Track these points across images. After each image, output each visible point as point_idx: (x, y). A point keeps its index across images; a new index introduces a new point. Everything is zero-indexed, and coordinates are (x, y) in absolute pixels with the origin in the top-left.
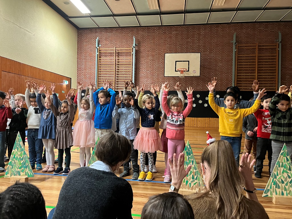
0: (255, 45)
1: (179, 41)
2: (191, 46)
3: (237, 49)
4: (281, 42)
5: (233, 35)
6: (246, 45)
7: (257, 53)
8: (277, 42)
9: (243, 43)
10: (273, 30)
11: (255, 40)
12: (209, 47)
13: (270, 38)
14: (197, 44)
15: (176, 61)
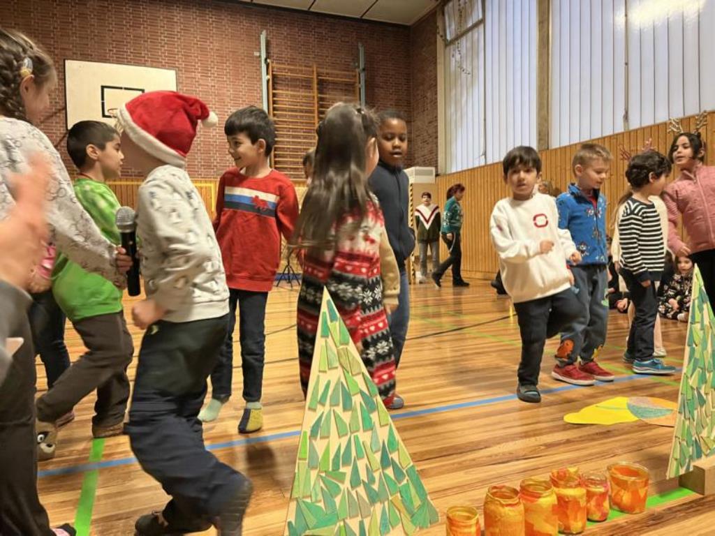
0: (311, 69)
1: (112, 31)
2: (149, 51)
3: (271, 73)
4: (364, 70)
5: (259, 36)
6: (292, 67)
7: (316, 91)
8: (355, 68)
9: (283, 62)
10: (347, 39)
11: (309, 58)
12: (199, 60)
13: (342, 58)
14: (166, 48)
15: (103, 88)
